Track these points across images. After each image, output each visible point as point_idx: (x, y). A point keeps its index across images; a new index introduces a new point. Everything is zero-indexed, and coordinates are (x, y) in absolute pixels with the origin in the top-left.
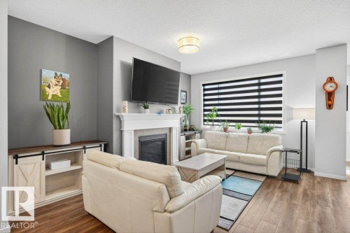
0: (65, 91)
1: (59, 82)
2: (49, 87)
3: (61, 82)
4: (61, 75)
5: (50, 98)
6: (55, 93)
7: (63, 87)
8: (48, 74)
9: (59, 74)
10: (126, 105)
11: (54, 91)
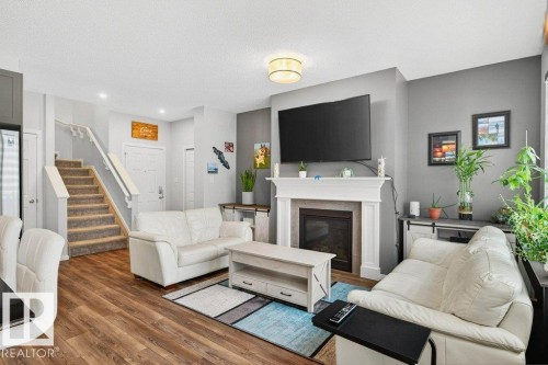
1: (263, 152)
2: (258, 157)
3: (265, 151)
5: (258, 166)
6: (261, 162)
7: (266, 155)
8: (257, 147)
9: (263, 145)
10: (277, 168)
11: (261, 160)
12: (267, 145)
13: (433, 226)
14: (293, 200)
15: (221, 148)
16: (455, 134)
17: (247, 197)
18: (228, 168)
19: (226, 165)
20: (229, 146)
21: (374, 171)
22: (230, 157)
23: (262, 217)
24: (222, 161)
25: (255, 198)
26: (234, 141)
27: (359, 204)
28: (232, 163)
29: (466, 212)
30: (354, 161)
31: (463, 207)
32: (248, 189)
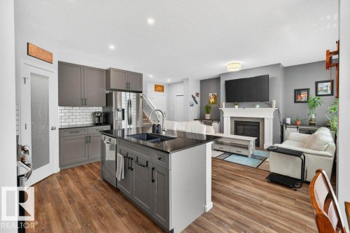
0: (215, 100)
1: (213, 97)
5: (211, 103)
7: (215, 98)
9: (213, 94)
10: (224, 104)
11: (212, 100)
12: (216, 94)
13: (297, 128)
14: (231, 117)
15: (195, 95)
16: (308, 90)
17: (208, 116)
19: (196, 103)
20: (197, 94)
21: (270, 106)
22: (198, 99)
23: (215, 124)
24: (195, 101)
25: (211, 117)
26: (199, 92)
27: (263, 119)
28: (199, 102)
29: (313, 122)
30: (261, 101)
31: (311, 120)
32: (208, 113)
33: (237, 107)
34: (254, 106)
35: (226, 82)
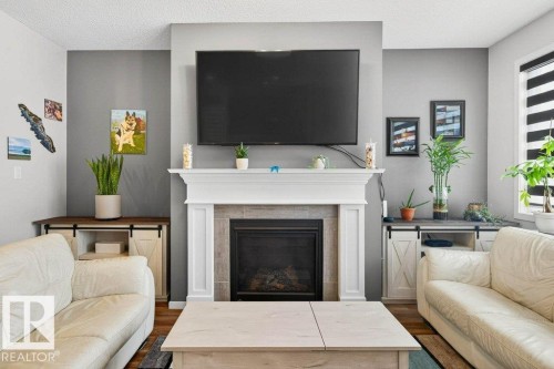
0: (139, 137)
1: (131, 124)
2: (119, 133)
3: (135, 124)
4: (134, 114)
5: (120, 149)
6: (127, 142)
7: (137, 131)
8: (118, 116)
9: (131, 113)
10: (188, 151)
11: (126, 139)
12: (141, 114)
13: (417, 229)
14: (217, 207)
15: (38, 109)
16: (415, 122)
17: (108, 206)
18: (53, 150)
19: (48, 145)
20: (53, 109)
22: (56, 130)
23: (147, 240)
24: (39, 136)
25: (122, 205)
26: (62, 99)
27: (336, 208)
28: (60, 141)
29: (445, 211)
30: (327, 145)
31: (438, 204)
32: (110, 191)
33: (243, 163)
34: (310, 164)
35: (202, 57)
